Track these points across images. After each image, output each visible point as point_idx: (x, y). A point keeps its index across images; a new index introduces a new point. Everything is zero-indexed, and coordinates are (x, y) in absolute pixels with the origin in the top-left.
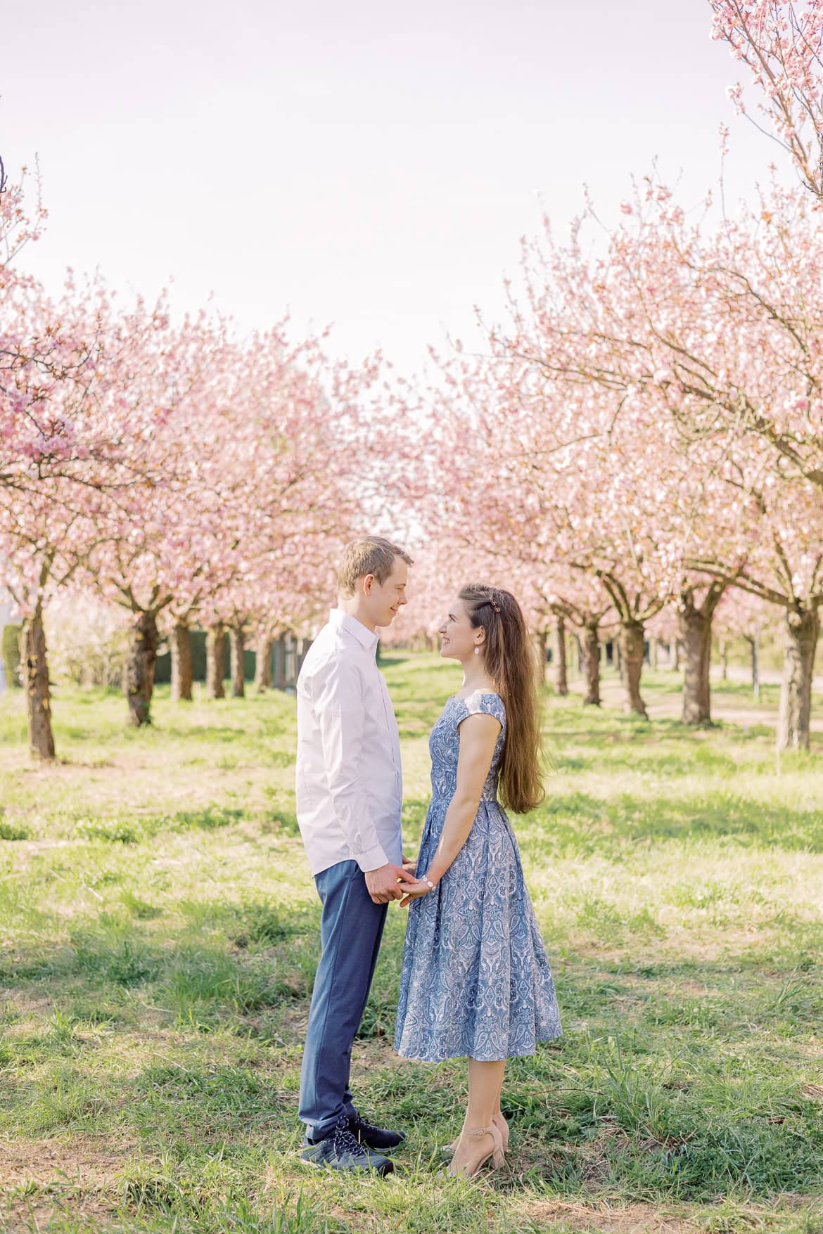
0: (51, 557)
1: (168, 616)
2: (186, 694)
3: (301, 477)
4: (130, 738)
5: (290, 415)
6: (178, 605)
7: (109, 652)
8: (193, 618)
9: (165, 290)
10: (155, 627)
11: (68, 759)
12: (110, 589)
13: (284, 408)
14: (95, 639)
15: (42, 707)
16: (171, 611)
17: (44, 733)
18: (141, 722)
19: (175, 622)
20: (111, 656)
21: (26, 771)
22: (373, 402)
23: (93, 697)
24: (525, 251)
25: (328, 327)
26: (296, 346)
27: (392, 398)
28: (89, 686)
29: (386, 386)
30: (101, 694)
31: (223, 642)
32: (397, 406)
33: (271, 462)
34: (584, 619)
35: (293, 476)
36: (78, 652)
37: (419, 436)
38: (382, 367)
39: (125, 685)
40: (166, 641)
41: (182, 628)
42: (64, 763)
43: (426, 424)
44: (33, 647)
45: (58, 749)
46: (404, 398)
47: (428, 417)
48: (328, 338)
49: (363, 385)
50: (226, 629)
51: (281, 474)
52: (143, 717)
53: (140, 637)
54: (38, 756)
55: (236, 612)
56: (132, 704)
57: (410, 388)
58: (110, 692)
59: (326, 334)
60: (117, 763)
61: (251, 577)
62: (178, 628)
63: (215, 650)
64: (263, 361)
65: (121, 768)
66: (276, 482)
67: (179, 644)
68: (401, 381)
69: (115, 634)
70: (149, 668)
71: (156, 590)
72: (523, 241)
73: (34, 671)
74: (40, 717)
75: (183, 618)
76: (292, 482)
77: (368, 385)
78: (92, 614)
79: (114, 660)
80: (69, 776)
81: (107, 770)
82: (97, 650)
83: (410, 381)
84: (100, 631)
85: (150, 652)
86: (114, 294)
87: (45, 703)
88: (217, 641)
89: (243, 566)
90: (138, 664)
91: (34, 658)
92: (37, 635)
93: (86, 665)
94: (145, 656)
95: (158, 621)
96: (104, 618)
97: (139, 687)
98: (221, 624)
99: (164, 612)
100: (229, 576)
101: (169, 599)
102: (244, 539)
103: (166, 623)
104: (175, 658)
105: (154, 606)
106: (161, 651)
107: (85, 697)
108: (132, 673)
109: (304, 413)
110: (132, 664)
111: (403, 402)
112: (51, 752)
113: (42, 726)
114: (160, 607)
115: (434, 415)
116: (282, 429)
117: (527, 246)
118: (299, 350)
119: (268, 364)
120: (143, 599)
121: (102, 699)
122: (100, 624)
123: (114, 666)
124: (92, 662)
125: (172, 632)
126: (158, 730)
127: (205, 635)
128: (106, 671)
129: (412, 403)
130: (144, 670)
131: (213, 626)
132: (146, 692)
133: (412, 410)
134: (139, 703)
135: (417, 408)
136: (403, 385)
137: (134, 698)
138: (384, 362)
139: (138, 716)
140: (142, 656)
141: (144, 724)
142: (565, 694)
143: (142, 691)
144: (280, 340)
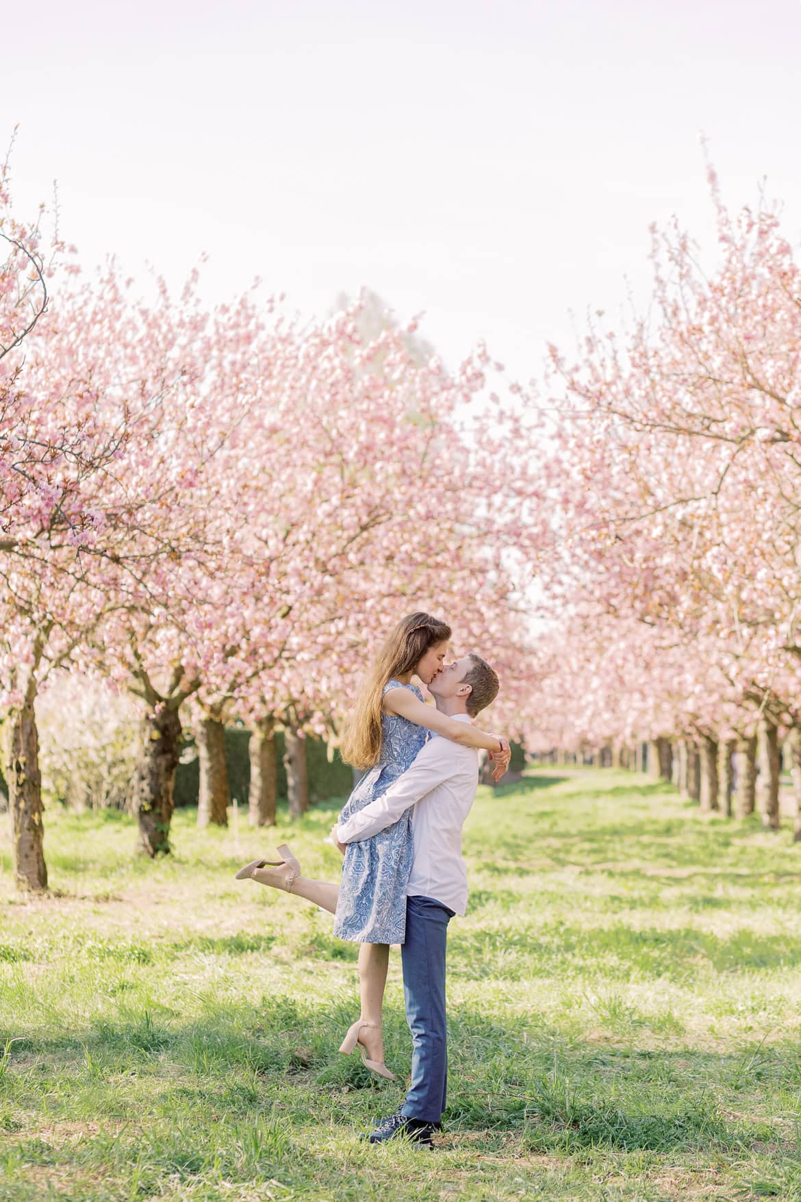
0: (47, 630)
1: (196, 708)
2: (219, 818)
3: (375, 522)
4: (142, 871)
5: (362, 438)
6: (209, 693)
7: (110, 758)
8: (231, 710)
9: (195, 272)
10: (177, 722)
11: (64, 891)
12: (118, 671)
13: (354, 427)
14: (89, 740)
15: (32, 822)
16: (198, 699)
17: (33, 858)
18: (156, 850)
19: (204, 715)
20: (113, 765)
21: (11, 903)
22: (476, 418)
23: (86, 823)
24: (655, 241)
25: (415, 318)
26: (372, 345)
27: (502, 413)
28: (79, 808)
29: (494, 398)
30: (98, 820)
31: (275, 745)
32: (509, 425)
33: (335, 500)
35: (365, 519)
36: (66, 757)
37: (540, 464)
38: (489, 372)
39: (135, 803)
40: (192, 743)
41: (214, 726)
42: (59, 895)
43: (551, 448)
44: (22, 745)
45: (51, 878)
46: (517, 413)
47: (552, 438)
48: (415, 333)
49: (460, 397)
50: (279, 728)
51: (347, 516)
52: (159, 844)
53: (156, 735)
54: (25, 886)
55: (293, 702)
56: (145, 827)
57: (527, 399)
58: (110, 817)
60: (125, 898)
61: (305, 656)
62: (208, 723)
63: (261, 757)
64: (325, 365)
65: (129, 902)
66: (342, 528)
67: (209, 747)
68: (516, 388)
69: (118, 732)
70: (168, 779)
71: (179, 673)
72: (653, 229)
73: (23, 776)
74: (30, 836)
75: (215, 710)
76: (364, 528)
77: (467, 398)
78: (86, 704)
79: (115, 771)
80: (65, 910)
81: (113, 904)
82: (93, 757)
83: (527, 389)
84: (96, 727)
85: (169, 756)
86: (129, 282)
87: (36, 817)
88: (264, 744)
89: (295, 641)
90: (154, 774)
91: (22, 759)
92: (28, 729)
93: (75, 777)
94: (163, 762)
95: (182, 716)
96: (103, 710)
97: (153, 804)
98: (270, 720)
99: (190, 701)
100: (276, 653)
101: (196, 685)
102: (297, 605)
103: (192, 718)
104: (205, 765)
105: (176, 693)
106: (186, 758)
107: (75, 823)
108: (145, 785)
109: (382, 436)
110: (145, 772)
111: (516, 420)
112: (42, 880)
113: (32, 847)
114: (184, 695)
115: (559, 435)
116: (351, 455)
117: (658, 236)
118: (375, 350)
119: (333, 369)
120: (162, 683)
121: (98, 827)
122: (97, 717)
123: (116, 778)
124: (84, 772)
125: (200, 729)
126: (179, 862)
127: (249, 734)
128: (105, 787)
129: (529, 419)
130: (161, 780)
131: (260, 723)
132: (164, 811)
133: (529, 429)
134: (154, 825)
135: (536, 426)
136: (518, 396)
137: (147, 818)
138: (492, 364)
139: (152, 842)
140: (159, 760)
141: (160, 854)
142: (775, 827)
143: (158, 810)
144: (350, 337)
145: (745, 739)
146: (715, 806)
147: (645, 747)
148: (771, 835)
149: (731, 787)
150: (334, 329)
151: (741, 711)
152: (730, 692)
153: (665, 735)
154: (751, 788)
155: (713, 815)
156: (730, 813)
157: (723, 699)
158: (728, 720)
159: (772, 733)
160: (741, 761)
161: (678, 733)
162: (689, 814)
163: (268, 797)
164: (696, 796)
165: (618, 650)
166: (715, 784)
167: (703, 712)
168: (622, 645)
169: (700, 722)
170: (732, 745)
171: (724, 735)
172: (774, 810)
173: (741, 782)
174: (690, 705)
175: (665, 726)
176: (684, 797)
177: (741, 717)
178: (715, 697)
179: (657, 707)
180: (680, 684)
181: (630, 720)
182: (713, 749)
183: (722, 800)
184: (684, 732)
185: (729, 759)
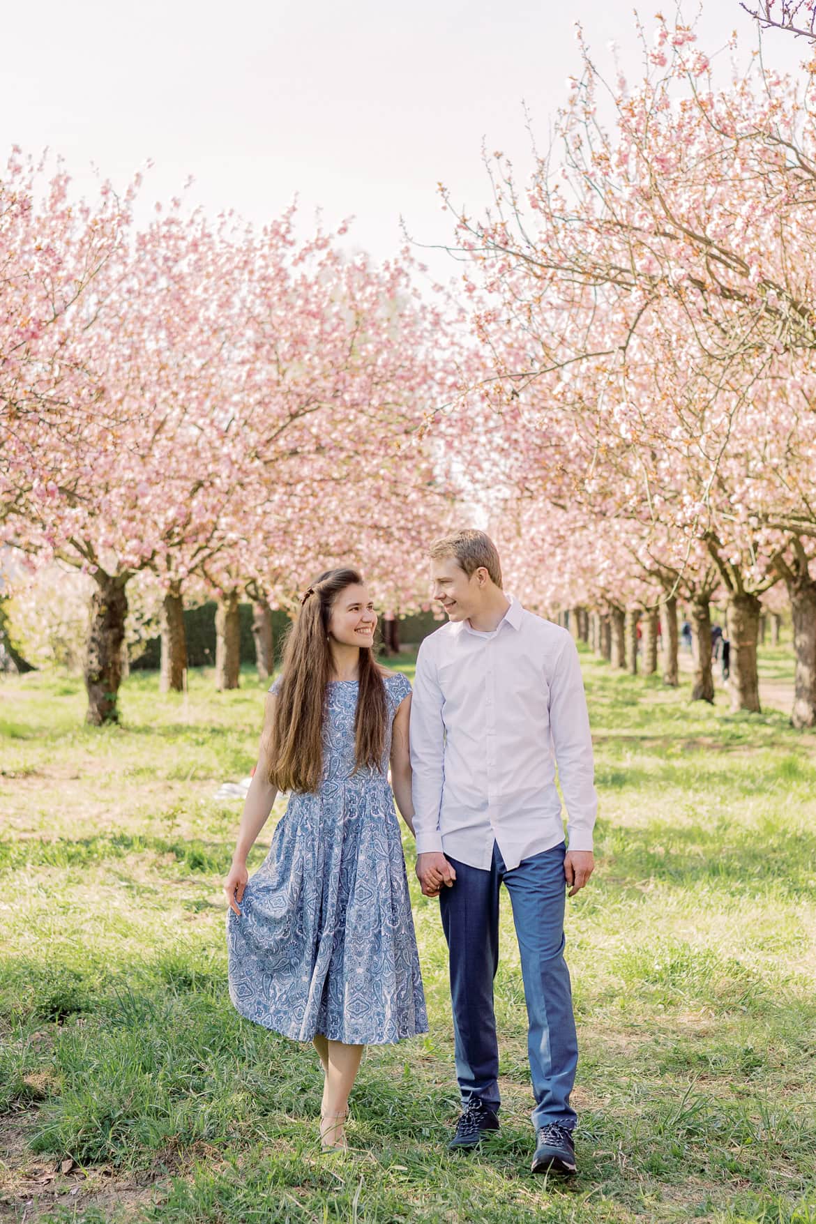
2: (177, 683)
3: (304, 410)
9: (138, 175)
10: (124, 599)
18: (104, 719)
25: (346, 222)
26: (306, 245)
34: (693, 591)
35: (295, 408)
41: (174, 603)
46: (439, 310)
48: (346, 236)
52: (106, 713)
53: (103, 610)
56: (93, 697)
59: (343, 230)
67: (170, 620)
68: (438, 288)
70: (117, 651)
75: (174, 588)
76: (294, 416)
85: (116, 630)
88: (232, 615)
90: (102, 647)
94: (111, 635)
97: (101, 674)
98: (235, 593)
104: (165, 639)
105: (122, 572)
108: (93, 657)
110: (94, 645)
118: (308, 250)
126: (127, 728)
127: (214, 608)
130: (109, 653)
131: (225, 597)
132: (111, 682)
133: (449, 324)
134: (102, 694)
135: (457, 321)
136: (441, 293)
137: (95, 688)
138: (416, 265)
139: (101, 710)
140: (106, 635)
141: (108, 721)
142: (674, 685)
143: (106, 681)
144: (283, 237)
145: (648, 610)
146: (622, 664)
147: (566, 614)
148: (671, 692)
149: (636, 650)
150: (269, 229)
151: (644, 585)
152: (637, 569)
153: (583, 605)
154: (654, 651)
155: (621, 672)
156: (635, 672)
157: (629, 575)
158: (633, 594)
159: (672, 604)
160: (645, 627)
161: (592, 604)
162: (601, 671)
163: (232, 663)
164: (607, 654)
165: (539, 532)
166: (621, 645)
167: (612, 587)
168: (543, 528)
169: (609, 596)
170: (637, 614)
171: (631, 606)
172: (674, 670)
173: (645, 644)
174: (601, 581)
175: (582, 598)
176: (598, 656)
177: (645, 591)
178: (623, 574)
179: (572, 582)
180: (593, 560)
181: (548, 594)
182: (621, 617)
183: (628, 658)
184: (597, 603)
185: (634, 626)
